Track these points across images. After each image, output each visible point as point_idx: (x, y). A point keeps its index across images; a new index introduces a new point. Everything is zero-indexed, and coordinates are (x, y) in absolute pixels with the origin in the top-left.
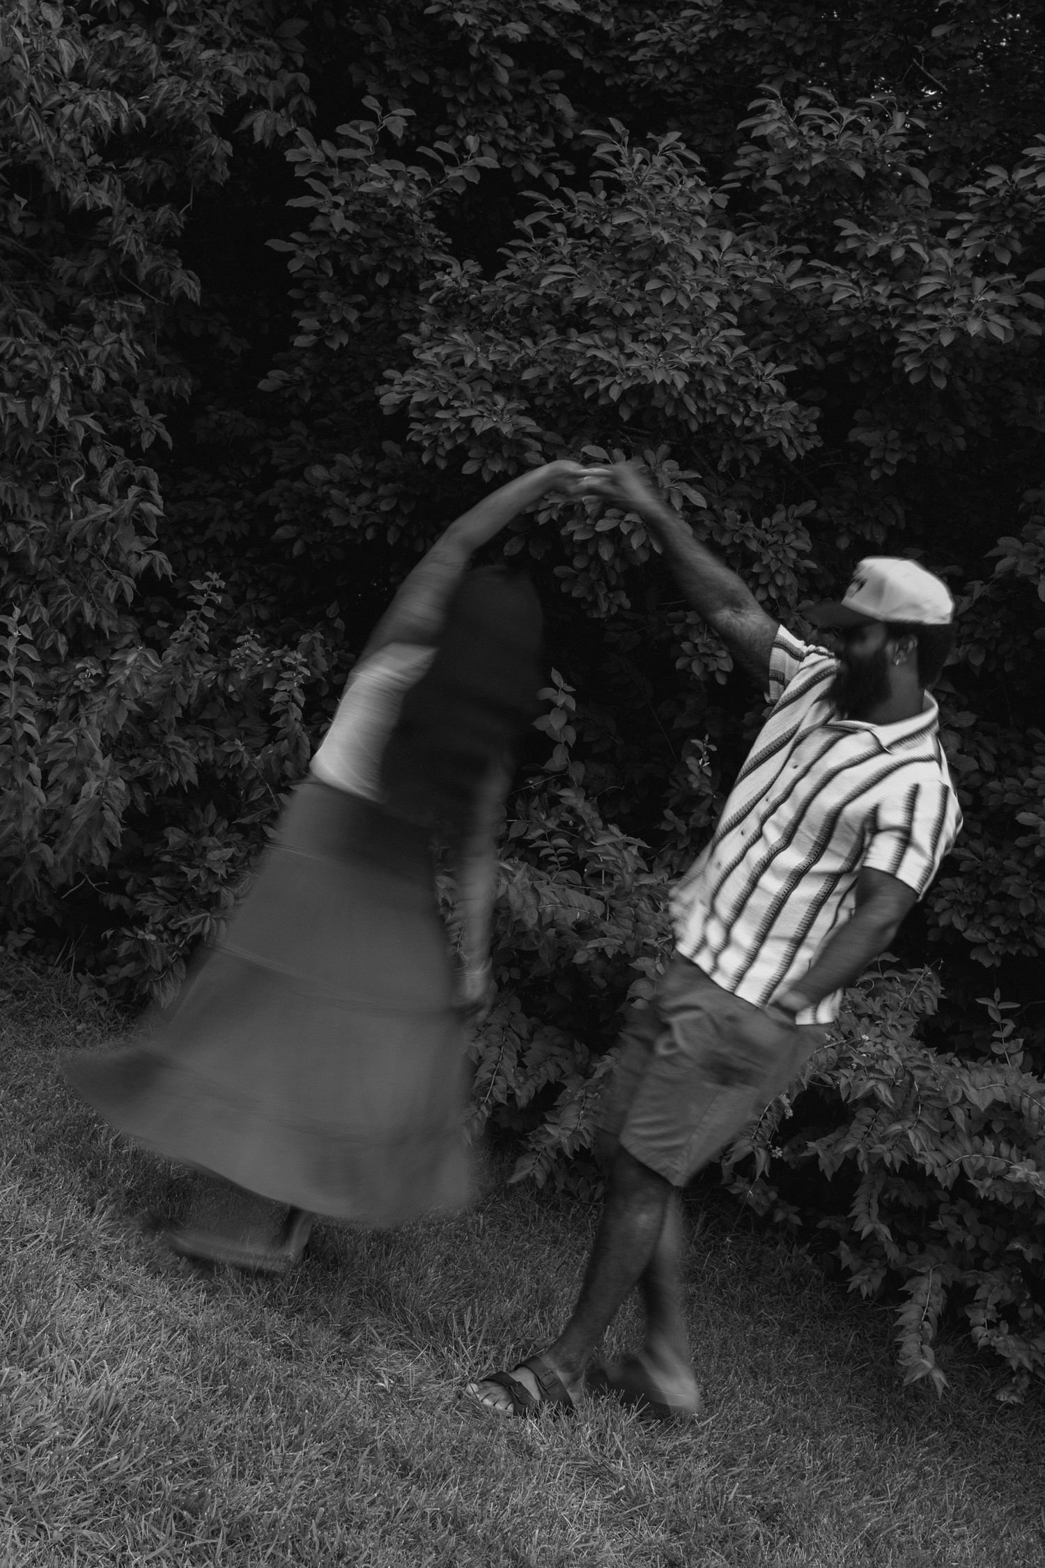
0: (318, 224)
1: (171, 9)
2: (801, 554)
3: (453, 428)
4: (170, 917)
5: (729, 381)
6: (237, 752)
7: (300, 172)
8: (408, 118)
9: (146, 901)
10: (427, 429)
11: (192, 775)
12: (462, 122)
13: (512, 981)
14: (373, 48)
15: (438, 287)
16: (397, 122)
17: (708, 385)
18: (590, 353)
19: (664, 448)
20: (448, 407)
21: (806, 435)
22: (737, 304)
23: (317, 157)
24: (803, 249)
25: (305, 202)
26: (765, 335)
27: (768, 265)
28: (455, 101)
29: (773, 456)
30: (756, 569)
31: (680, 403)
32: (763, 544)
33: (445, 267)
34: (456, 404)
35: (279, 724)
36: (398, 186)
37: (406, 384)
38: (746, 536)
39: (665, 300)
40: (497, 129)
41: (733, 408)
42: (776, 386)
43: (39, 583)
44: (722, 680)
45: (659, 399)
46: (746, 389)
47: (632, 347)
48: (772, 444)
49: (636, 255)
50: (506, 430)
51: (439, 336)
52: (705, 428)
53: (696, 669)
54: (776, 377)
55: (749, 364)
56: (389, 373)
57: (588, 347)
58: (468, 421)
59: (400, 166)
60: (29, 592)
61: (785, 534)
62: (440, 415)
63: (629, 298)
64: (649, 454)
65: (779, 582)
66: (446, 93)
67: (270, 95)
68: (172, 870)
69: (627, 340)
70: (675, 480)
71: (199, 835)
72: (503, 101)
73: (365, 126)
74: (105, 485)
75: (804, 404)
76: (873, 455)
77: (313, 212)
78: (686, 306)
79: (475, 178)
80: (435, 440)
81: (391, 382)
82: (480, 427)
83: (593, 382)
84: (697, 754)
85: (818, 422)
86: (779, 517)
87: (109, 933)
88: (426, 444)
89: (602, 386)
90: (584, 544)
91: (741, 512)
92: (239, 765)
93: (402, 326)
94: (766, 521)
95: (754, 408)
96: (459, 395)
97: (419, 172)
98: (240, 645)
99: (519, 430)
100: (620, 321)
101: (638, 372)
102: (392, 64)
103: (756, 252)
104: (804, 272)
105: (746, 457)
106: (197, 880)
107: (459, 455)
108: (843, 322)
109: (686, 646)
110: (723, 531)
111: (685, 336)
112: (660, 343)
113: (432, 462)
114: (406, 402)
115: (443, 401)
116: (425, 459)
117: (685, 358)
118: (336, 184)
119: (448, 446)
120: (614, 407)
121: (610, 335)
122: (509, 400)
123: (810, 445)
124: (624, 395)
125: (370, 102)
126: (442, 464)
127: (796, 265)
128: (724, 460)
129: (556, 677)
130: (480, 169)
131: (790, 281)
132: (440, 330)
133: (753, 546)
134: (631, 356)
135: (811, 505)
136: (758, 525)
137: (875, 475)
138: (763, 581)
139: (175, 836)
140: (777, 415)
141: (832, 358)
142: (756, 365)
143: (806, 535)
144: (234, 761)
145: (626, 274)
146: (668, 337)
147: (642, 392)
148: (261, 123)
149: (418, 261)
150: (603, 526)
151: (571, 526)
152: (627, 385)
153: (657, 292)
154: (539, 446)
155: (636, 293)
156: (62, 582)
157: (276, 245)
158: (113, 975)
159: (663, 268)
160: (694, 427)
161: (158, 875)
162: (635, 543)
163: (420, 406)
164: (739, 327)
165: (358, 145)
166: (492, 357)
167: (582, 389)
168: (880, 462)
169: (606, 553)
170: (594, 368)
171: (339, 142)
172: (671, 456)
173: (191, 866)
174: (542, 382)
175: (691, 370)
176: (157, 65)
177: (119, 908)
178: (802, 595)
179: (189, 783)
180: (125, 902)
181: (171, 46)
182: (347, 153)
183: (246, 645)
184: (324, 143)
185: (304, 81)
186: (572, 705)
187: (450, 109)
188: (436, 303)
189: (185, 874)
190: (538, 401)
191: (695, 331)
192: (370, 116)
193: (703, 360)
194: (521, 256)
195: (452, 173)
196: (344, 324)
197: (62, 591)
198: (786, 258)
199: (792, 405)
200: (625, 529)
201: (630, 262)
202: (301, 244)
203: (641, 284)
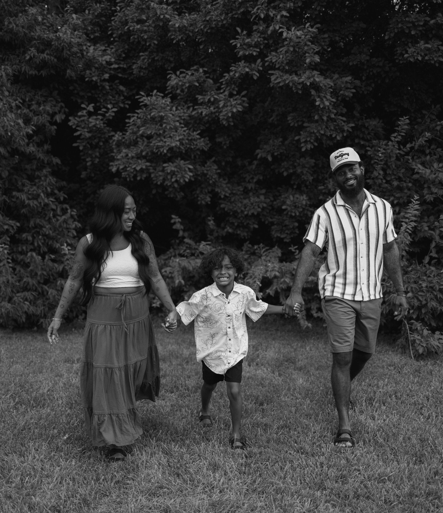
0: (82, 137)
1: (27, 100)
2: (216, 170)
3: (132, 171)
5: (187, 139)
7: (74, 127)
8: (93, 106)
10: (126, 173)
12: (102, 101)
13: (191, 284)
14: (76, 92)
15: (114, 141)
16: (91, 108)
17: (184, 142)
18: (156, 144)
19: (179, 159)
20: (129, 167)
21: (207, 144)
22: (182, 122)
23: (76, 122)
24: (191, 104)
25: (78, 133)
26: (190, 126)
27: (185, 111)
28: (99, 97)
29: (203, 151)
30: (208, 176)
31: (179, 148)
32: (207, 170)
33: (113, 136)
34: (130, 165)
36: (98, 122)
37: (116, 165)
38: (203, 171)
39: (168, 127)
40: (110, 100)
41: (191, 145)
42: (198, 137)
43: (54, 239)
44: (209, 203)
45: (175, 149)
46: (191, 140)
47: (165, 140)
48: (201, 149)
49: (157, 119)
50: (144, 167)
51: (120, 152)
52: (186, 151)
53: (203, 202)
54: (198, 134)
55: (190, 134)
56: (111, 164)
57: (155, 143)
58: (135, 168)
59: (95, 117)
60: (53, 242)
61: (211, 167)
62: (128, 169)
63: (159, 130)
64: (176, 161)
65: (214, 177)
66: (96, 96)
67: (57, 111)
69: (163, 139)
70: (184, 164)
72: (109, 92)
73: (85, 112)
74: (59, 212)
75: (204, 137)
76: (223, 143)
77: (81, 135)
78: (172, 127)
79: (113, 114)
80: (128, 175)
81: (112, 165)
82: (138, 168)
83: (159, 150)
84: (210, 221)
85: (209, 140)
86: (208, 164)
88: (127, 176)
89: (162, 150)
90: (170, 185)
91: (199, 165)
93: (109, 152)
94: (206, 165)
95: (195, 143)
96: (130, 163)
97: (100, 117)
99: (146, 166)
100: (159, 135)
101: (168, 145)
102: (81, 94)
103: (181, 109)
104: (194, 110)
105: (197, 154)
107: (135, 177)
108: (207, 118)
109: (199, 199)
110: (198, 171)
111: (175, 133)
112: (170, 137)
113: (130, 180)
114: (118, 168)
115: (127, 166)
116: (128, 179)
117: (177, 139)
118: (83, 126)
119: (132, 175)
120: (165, 154)
121: (159, 139)
122: (141, 160)
123: (209, 146)
124: (167, 151)
125: (83, 106)
126: (132, 179)
127: (191, 109)
128: (193, 156)
129: (173, 216)
130: (113, 112)
131: (192, 112)
132: (119, 150)
133: (205, 172)
134: (165, 142)
135: (213, 159)
136: (204, 166)
137: (225, 147)
138: (210, 178)
140: (200, 143)
141: (207, 126)
142: (192, 134)
143: (215, 165)
145: (156, 124)
146: (172, 135)
147: (171, 149)
148: (58, 118)
149: (107, 136)
150: (173, 180)
151: (166, 183)
152: (167, 148)
153: (166, 126)
154: (151, 168)
155: (161, 128)
156: (59, 237)
157: (75, 145)
159: (165, 121)
160: (184, 152)
162: (182, 181)
163: (122, 169)
164: (185, 127)
165: (84, 116)
166: (134, 152)
167: (157, 153)
168: (225, 144)
169: (176, 185)
170: (158, 147)
171: (80, 117)
172: (182, 159)
174: (147, 153)
175: (179, 140)
176: (31, 115)
178: (219, 178)
181: (31, 109)
182: (82, 119)
184: (76, 118)
185: (63, 105)
186: (180, 220)
187: (98, 99)
188: (116, 144)
190: (148, 158)
191: (176, 131)
192: (84, 109)
193: (181, 137)
194: (130, 127)
195: (107, 115)
196: (96, 157)
197: (60, 239)
198: (188, 108)
199: (202, 139)
200: (178, 179)
201: (156, 121)
202: (79, 143)
203: (161, 125)
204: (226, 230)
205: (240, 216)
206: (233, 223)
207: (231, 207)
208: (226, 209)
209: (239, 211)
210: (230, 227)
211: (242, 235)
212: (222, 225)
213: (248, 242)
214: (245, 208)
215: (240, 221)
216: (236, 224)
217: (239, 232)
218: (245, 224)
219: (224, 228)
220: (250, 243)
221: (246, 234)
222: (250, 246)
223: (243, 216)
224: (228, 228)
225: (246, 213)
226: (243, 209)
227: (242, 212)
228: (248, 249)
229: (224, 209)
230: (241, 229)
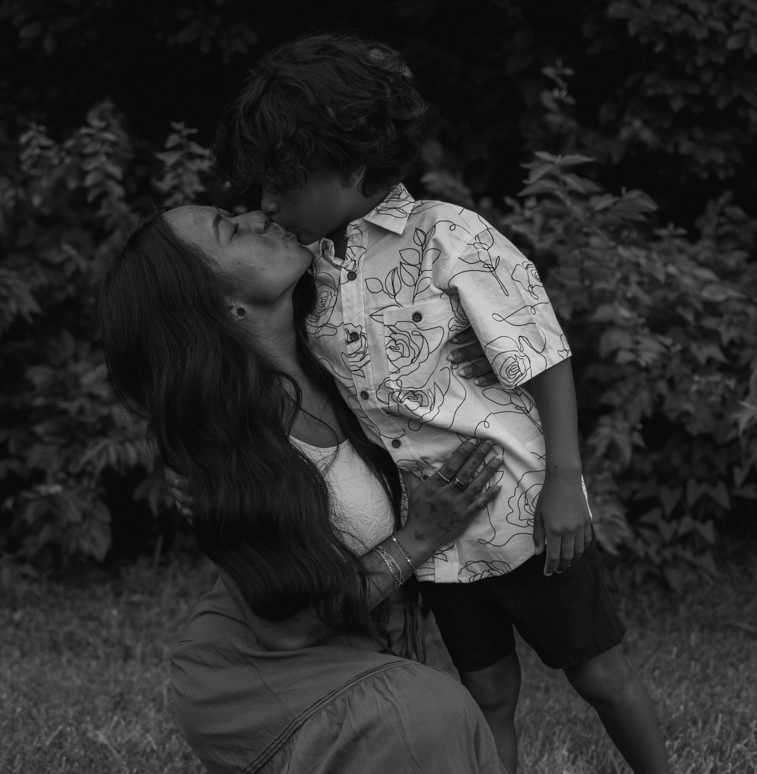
4: (68, 462)
6: (69, 259)
9: (36, 455)
11: (30, 305)
35: (103, 212)
68: (49, 412)
71: (64, 365)
87: (9, 503)
92: (77, 272)
98: (28, 144)
106: (81, 411)
139: (39, 375)
144: (70, 269)
158: (31, 546)
161: (38, 421)
173: (68, 399)
177: (10, 473)
179: (33, 314)
180: (14, 465)
183: (34, 143)
189: (65, 412)
204: (625, 133)
205: (700, 61)
206: (660, 104)
207: (662, 18)
208: (632, 29)
209: (700, 34)
210: (647, 123)
211: (703, 158)
212: (605, 113)
213: (727, 196)
214: (730, 21)
215: (696, 90)
216: (677, 105)
217: (685, 148)
218: (721, 104)
219: (611, 130)
220: (733, 202)
221: (719, 157)
222: (737, 212)
223: (721, 60)
224: (637, 124)
225: (732, 43)
226: (719, 26)
227: (714, 40)
228: (727, 228)
229: (622, 23)
230: (698, 133)
